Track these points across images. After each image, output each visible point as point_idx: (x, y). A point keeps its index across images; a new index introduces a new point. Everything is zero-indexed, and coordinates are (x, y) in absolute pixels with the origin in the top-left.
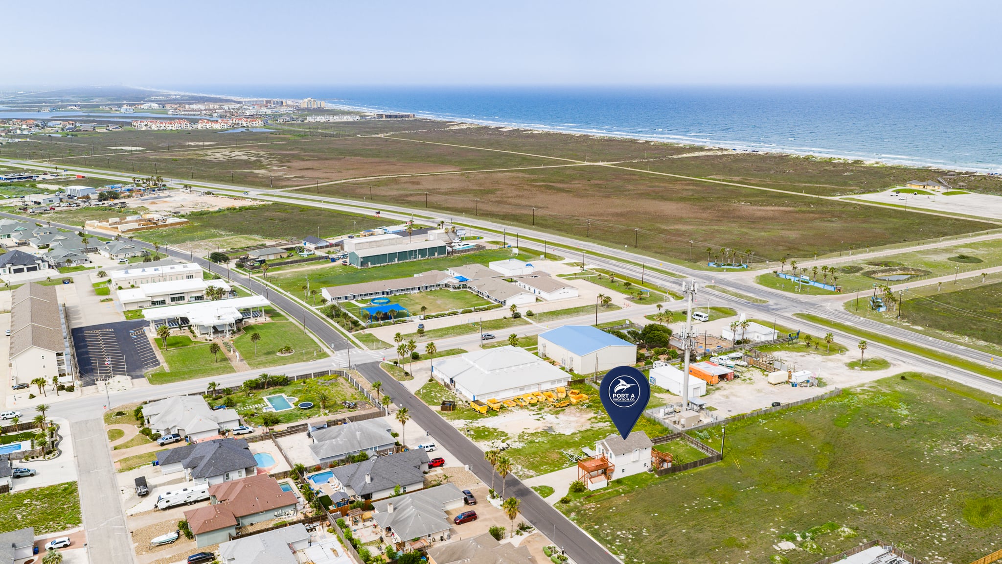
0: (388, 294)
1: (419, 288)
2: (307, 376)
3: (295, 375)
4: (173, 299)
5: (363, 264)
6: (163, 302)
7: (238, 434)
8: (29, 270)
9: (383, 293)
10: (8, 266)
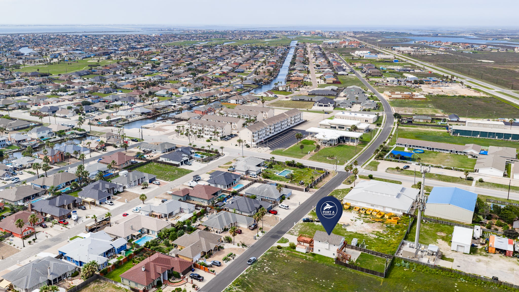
0: (430, 149)
1: (451, 151)
2: (313, 168)
3: (308, 165)
4: (339, 127)
5: (454, 133)
6: (335, 128)
7: (251, 176)
8: (325, 106)
9: (428, 148)
10: (318, 103)
